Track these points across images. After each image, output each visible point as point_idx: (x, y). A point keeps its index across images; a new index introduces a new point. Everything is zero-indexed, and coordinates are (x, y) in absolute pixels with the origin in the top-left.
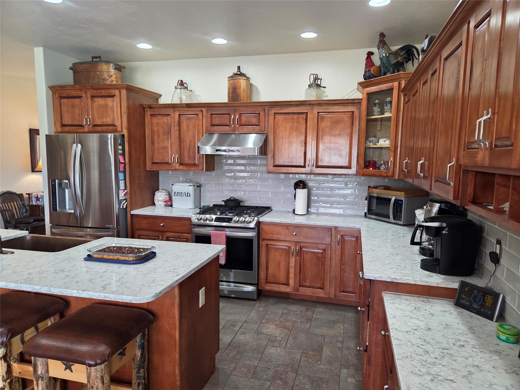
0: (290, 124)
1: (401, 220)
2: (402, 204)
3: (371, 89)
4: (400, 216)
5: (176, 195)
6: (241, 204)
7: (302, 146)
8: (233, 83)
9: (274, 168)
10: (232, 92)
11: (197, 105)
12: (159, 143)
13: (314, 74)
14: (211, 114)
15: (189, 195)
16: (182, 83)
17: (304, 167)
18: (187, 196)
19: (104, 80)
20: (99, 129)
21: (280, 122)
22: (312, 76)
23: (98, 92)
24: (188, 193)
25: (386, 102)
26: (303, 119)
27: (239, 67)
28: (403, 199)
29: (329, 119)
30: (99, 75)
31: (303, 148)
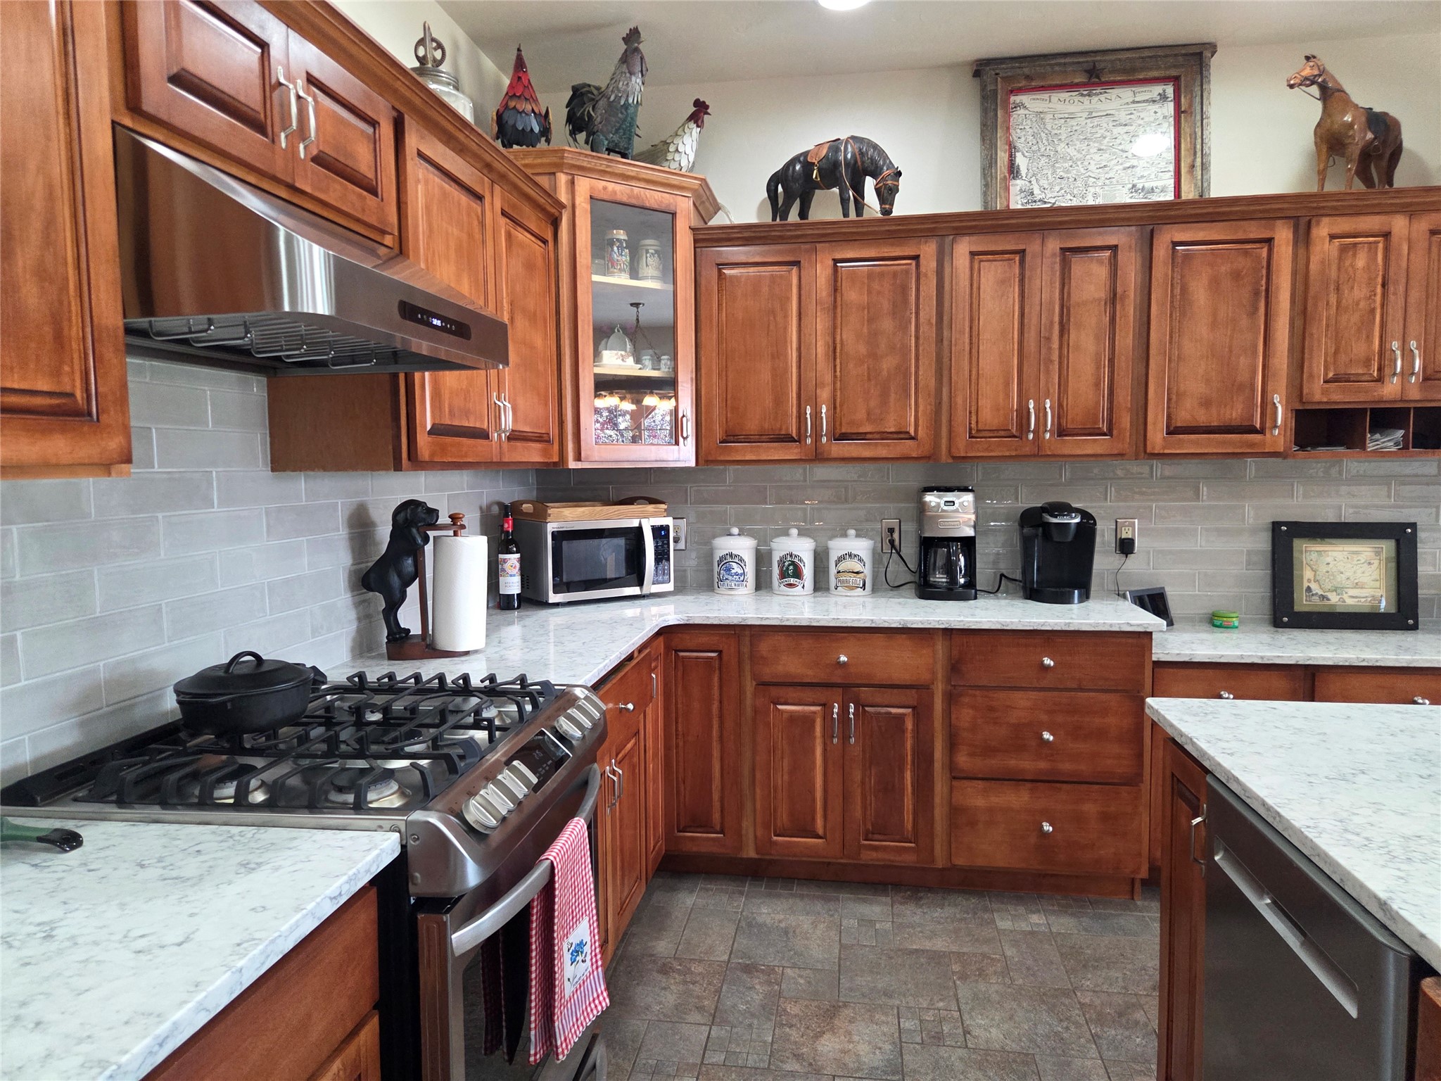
1: (669, 581)
2: (668, 535)
3: (605, 188)
4: (663, 569)
21: (435, 207)
26: (478, 220)
29: (520, 251)
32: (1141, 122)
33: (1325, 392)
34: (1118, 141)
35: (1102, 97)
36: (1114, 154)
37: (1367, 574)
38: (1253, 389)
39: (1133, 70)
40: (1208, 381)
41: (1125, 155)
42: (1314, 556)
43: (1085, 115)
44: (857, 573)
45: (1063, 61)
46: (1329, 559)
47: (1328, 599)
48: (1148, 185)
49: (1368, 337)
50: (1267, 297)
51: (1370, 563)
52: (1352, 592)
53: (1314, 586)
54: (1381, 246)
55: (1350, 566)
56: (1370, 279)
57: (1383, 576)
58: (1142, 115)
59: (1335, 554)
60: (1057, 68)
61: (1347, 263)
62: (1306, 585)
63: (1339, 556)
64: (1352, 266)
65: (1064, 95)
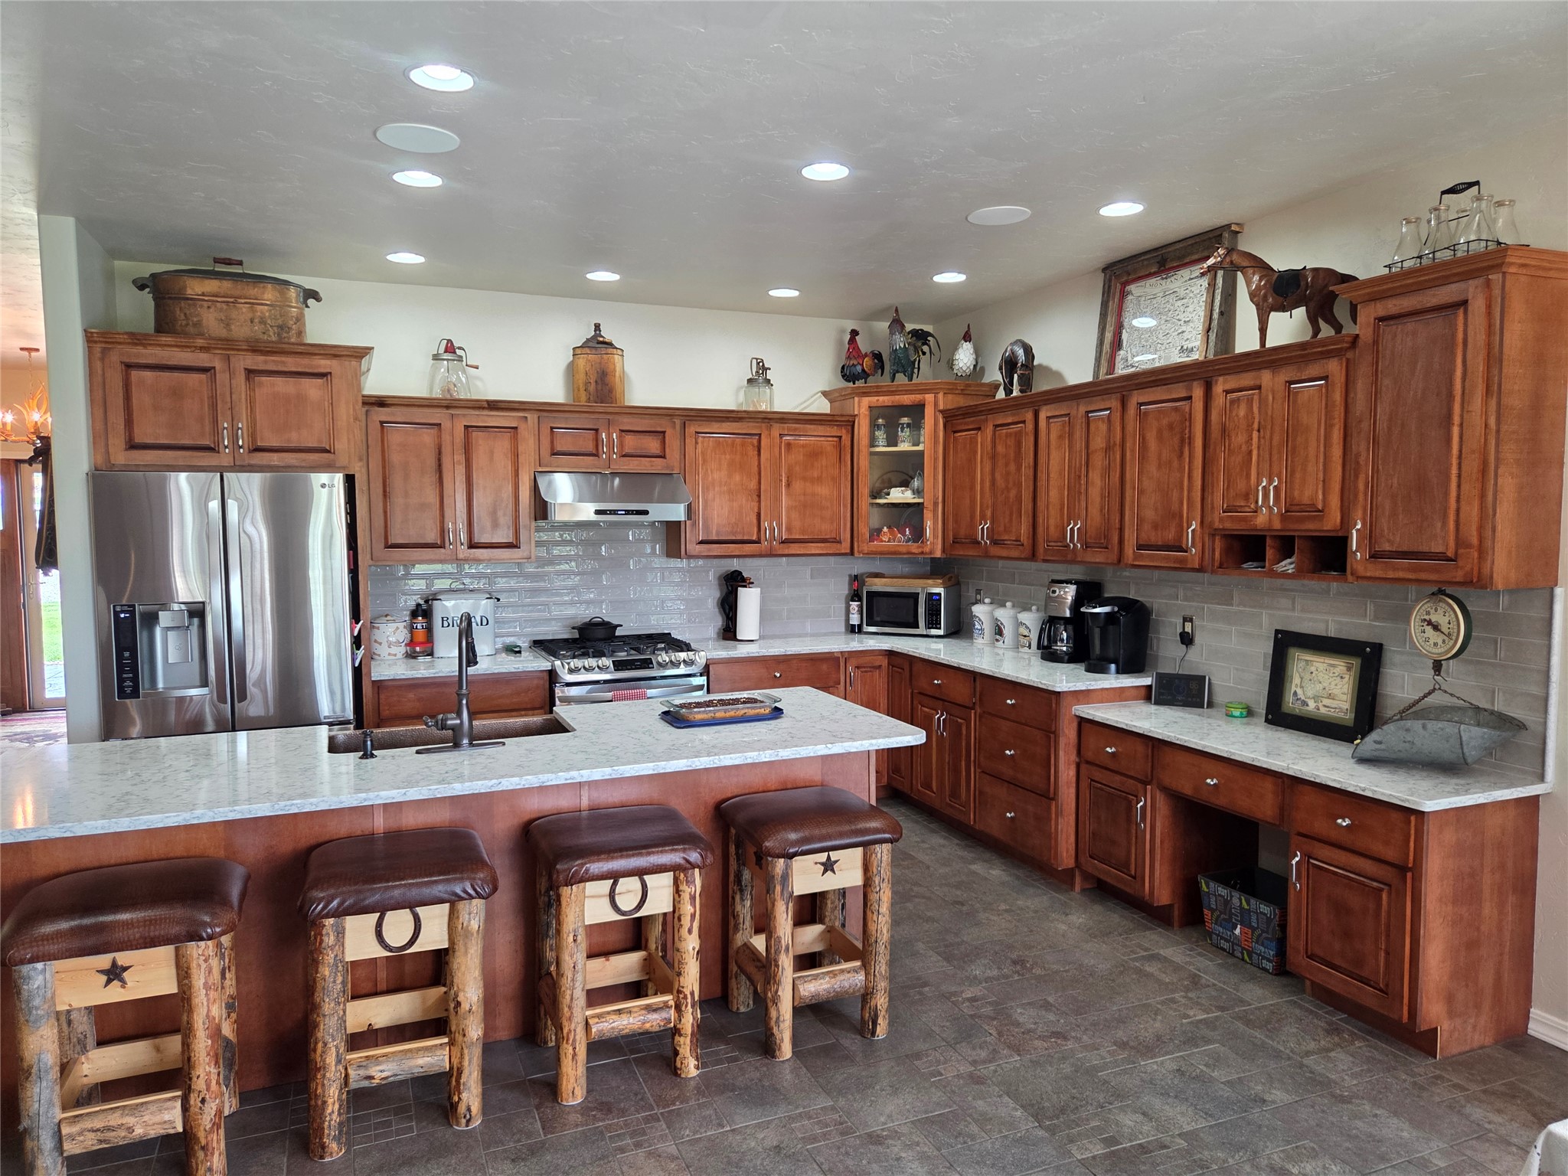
0: (728, 456)
1: (940, 628)
2: (940, 600)
3: (878, 400)
4: (936, 620)
5: (449, 625)
6: (619, 632)
7: (753, 501)
8: (598, 361)
9: (698, 546)
10: (596, 382)
11: (516, 406)
12: (406, 495)
13: (757, 359)
14: (552, 428)
15: (485, 622)
16: (450, 348)
17: (758, 542)
18: (479, 624)
19: (282, 329)
20: (275, 459)
21: (709, 451)
22: (754, 361)
23: (274, 361)
24: (482, 617)
25: (903, 424)
26: (753, 445)
27: (597, 327)
28: (940, 590)
29: (801, 449)
30: (267, 314)
31: (756, 504)
32: (1191, 295)
33: (1221, 520)
34: (1177, 312)
35: (1172, 279)
36: (1174, 323)
37: (1339, 687)
38: (1181, 516)
39: (1184, 256)
40: (1156, 509)
41: (1179, 323)
42: (1302, 664)
43: (1161, 295)
44: (1025, 636)
45: (1146, 257)
46: (1313, 669)
47: (1307, 705)
48: (1190, 346)
49: (1247, 474)
50: (1190, 443)
51: (1342, 677)
52: (1326, 702)
53: (1299, 691)
54: (1256, 397)
55: (1327, 677)
56: (1248, 426)
57: (1350, 691)
58: (1193, 289)
59: (1317, 664)
60: (1145, 263)
61: (1234, 414)
62: (1293, 689)
63: (1322, 667)
64: (1237, 415)
65: (1153, 281)
